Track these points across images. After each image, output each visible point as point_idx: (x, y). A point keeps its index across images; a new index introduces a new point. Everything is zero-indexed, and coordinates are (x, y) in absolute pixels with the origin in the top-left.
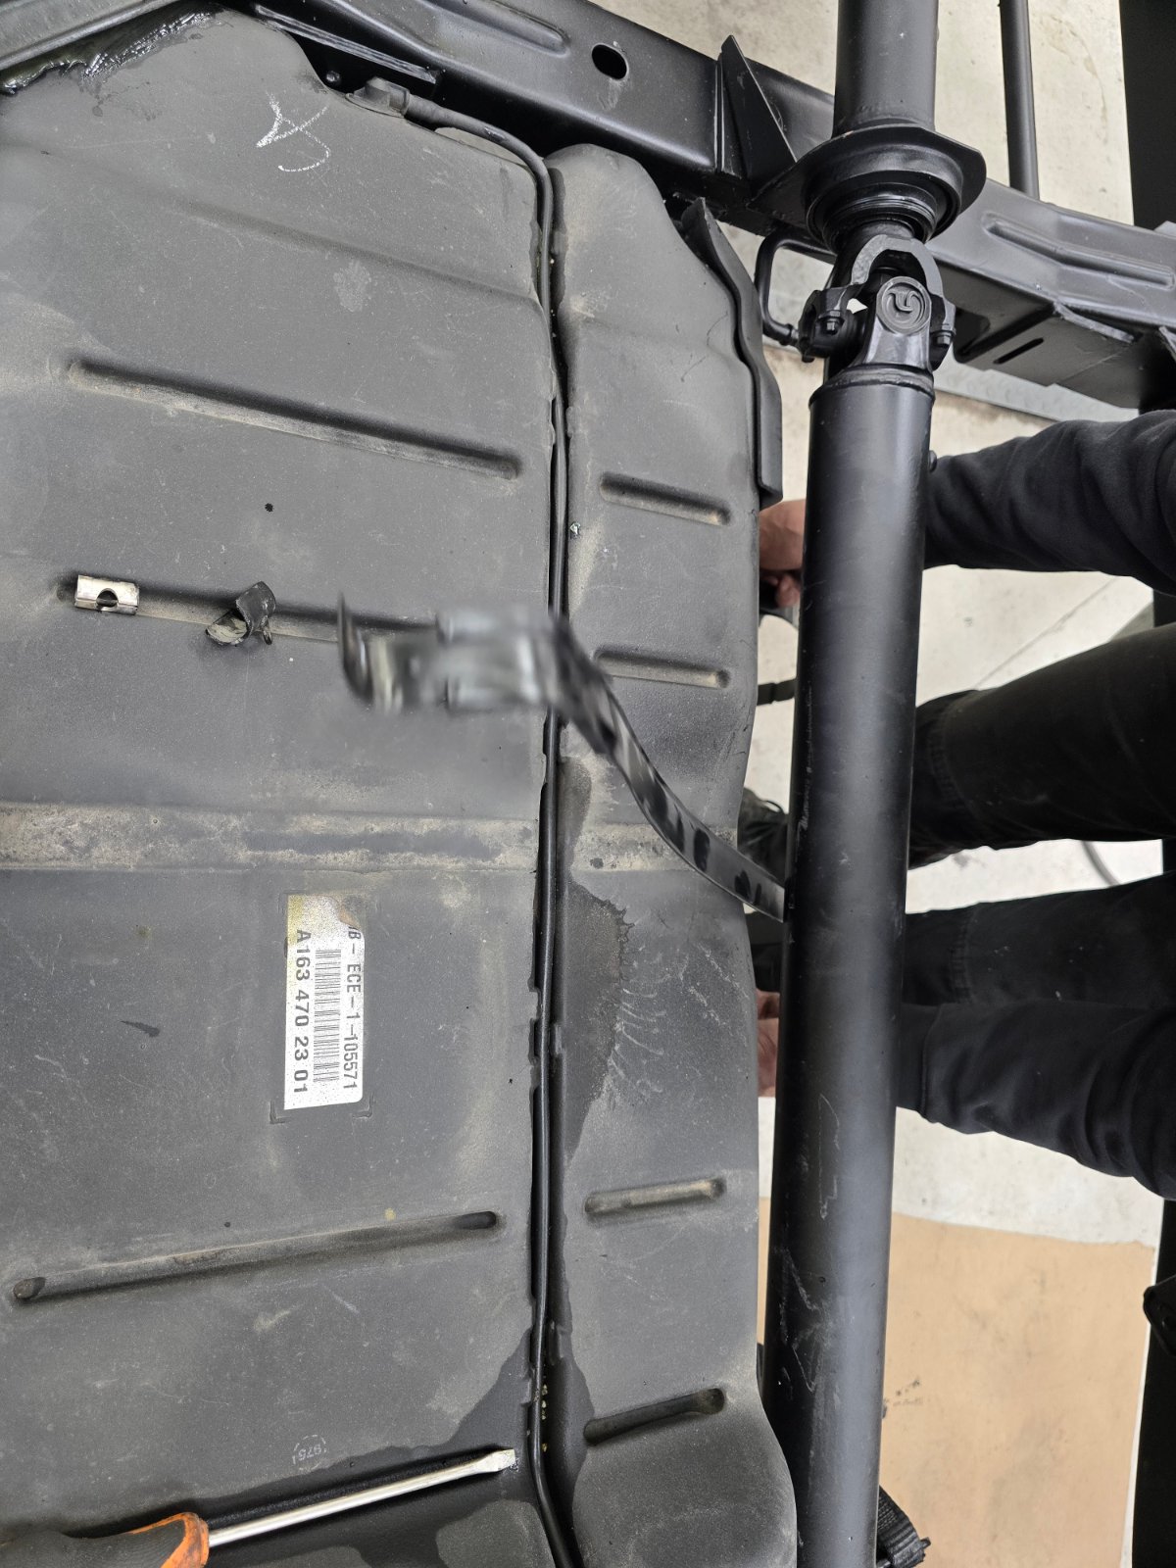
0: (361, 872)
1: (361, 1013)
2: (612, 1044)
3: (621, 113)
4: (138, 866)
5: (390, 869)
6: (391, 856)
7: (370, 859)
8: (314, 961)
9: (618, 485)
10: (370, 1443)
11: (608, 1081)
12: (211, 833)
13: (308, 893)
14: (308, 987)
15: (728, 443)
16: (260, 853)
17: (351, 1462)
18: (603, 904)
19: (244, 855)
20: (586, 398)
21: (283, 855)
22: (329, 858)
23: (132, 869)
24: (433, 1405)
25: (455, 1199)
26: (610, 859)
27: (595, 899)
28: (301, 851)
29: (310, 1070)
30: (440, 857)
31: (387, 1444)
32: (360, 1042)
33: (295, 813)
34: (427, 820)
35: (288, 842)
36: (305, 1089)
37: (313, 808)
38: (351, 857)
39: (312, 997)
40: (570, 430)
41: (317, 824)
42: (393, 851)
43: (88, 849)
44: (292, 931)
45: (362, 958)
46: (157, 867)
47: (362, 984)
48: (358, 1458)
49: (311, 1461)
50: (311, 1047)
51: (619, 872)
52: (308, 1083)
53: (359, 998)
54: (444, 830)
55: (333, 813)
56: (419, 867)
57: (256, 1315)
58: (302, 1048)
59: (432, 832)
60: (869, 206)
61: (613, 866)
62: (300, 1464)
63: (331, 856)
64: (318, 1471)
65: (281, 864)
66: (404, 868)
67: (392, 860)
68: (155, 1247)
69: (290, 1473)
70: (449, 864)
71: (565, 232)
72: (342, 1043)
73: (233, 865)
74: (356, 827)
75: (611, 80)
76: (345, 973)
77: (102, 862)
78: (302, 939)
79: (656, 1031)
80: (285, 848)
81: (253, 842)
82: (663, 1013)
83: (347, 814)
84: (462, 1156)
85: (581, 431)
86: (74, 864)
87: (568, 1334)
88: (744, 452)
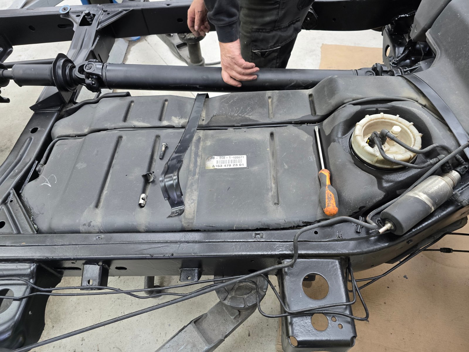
0: (202, 158)
1: (229, 156)
2: (239, 116)
3: (45, 127)
4: (197, 192)
5: (202, 154)
6: (199, 154)
7: (199, 157)
8: (218, 164)
9: (125, 119)
10: (311, 149)
11: (247, 116)
12: (192, 182)
13: (205, 166)
14: (223, 165)
15: (117, 101)
16: (197, 174)
17: (314, 152)
18: (211, 119)
19: (197, 176)
20: (106, 125)
21: (197, 171)
22: (199, 163)
23: (198, 193)
24: (305, 140)
25: (266, 139)
26: (203, 118)
27: (210, 120)
28: (197, 168)
29: (239, 164)
30: (200, 146)
31: (312, 147)
32: (235, 156)
33: (189, 169)
34: (192, 148)
35: (195, 170)
36: (243, 164)
37: (188, 166)
38: (199, 160)
39: (226, 164)
40: (113, 128)
41: (192, 165)
42: (198, 153)
43: (193, 200)
44: (213, 168)
45: (219, 157)
46: (198, 189)
47: (223, 156)
48: (313, 151)
49: (313, 158)
50: (235, 164)
51: (205, 117)
52: (242, 164)
53: (226, 157)
54: (194, 145)
55: (189, 163)
56: (202, 149)
57: (285, 168)
58: (235, 165)
59: (195, 147)
60: (69, 77)
61: (204, 117)
62: (313, 160)
63: (198, 163)
64: (315, 157)
65: (199, 171)
66: (202, 151)
67: (200, 153)
68: (270, 184)
69: (315, 161)
70: (201, 144)
71: (70, 134)
72: (235, 159)
73: (199, 178)
74: (193, 159)
75: (38, 130)
76: (222, 159)
77: (196, 197)
78: (214, 167)
79: (237, 109)
80: (196, 170)
81: (194, 175)
82: (234, 108)
83: (190, 161)
84: (258, 139)
85: (113, 126)
86: (196, 202)
87: (294, 119)
88: (119, 99)
